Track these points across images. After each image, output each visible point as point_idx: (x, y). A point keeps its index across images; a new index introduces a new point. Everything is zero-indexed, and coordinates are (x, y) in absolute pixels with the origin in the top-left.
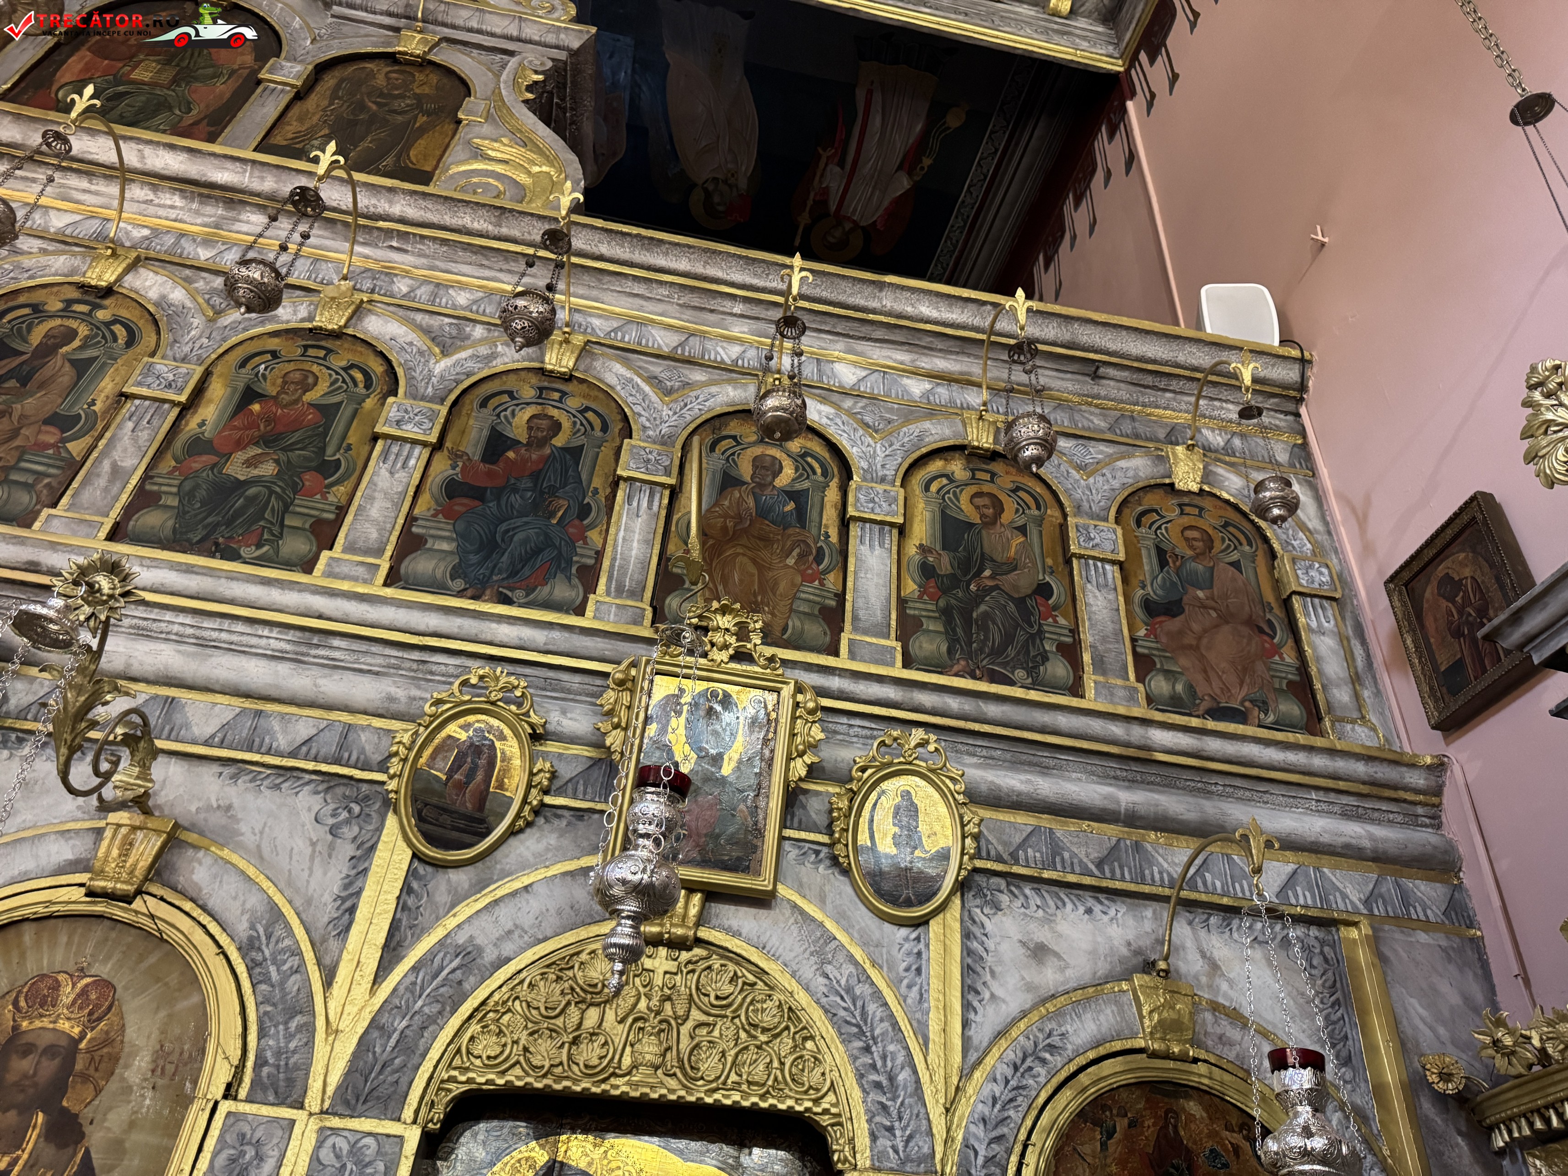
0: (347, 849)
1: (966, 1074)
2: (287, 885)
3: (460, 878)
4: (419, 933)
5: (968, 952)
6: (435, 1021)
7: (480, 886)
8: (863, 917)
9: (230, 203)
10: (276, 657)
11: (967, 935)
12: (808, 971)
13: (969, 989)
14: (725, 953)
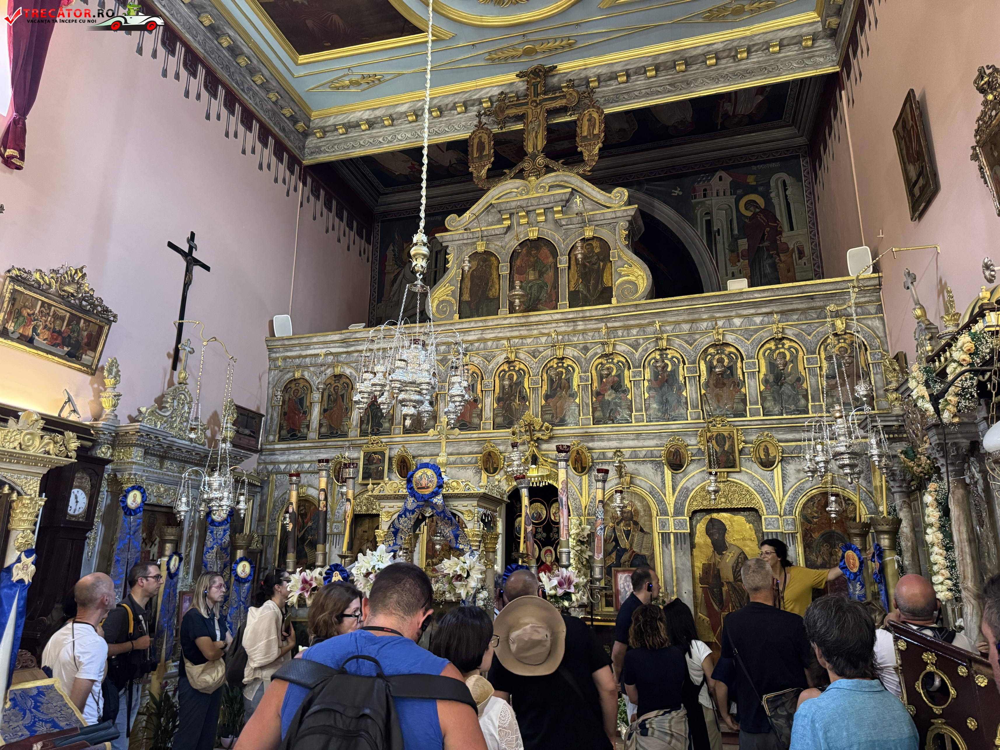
0: (659, 473)
1: (784, 496)
2: (652, 481)
3: (681, 475)
4: (677, 486)
5: (783, 473)
6: (685, 500)
7: (685, 476)
8: (760, 471)
9: (574, 322)
10: (633, 439)
11: (782, 470)
12: (750, 483)
13: (783, 481)
14: (734, 482)
